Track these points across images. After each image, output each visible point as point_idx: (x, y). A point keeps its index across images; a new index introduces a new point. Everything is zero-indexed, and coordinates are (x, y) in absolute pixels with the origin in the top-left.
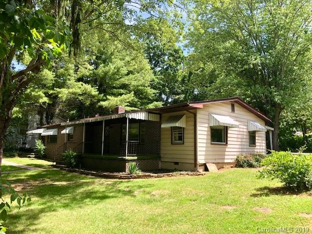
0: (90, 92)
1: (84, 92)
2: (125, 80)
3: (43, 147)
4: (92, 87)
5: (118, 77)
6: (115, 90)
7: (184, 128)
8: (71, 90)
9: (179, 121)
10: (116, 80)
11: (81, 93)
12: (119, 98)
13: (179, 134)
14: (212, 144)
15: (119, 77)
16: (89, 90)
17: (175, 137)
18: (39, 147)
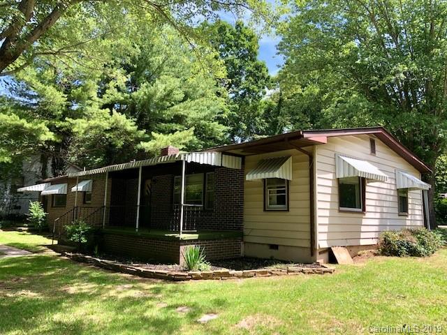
0: (124, 126)
1: (113, 126)
2: (179, 109)
3: (42, 214)
4: (127, 118)
5: (168, 104)
6: (163, 124)
7: (288, 181)
8: (92, 122)
9: (281, 169)
10: (165, 109)
11: (108, 128)
12: (171, 136)
13: (278, 192)
14: (340, 211)
15: (170, 105)
16: (122, 123)
17: (270, 199)
18: (36, 214)
